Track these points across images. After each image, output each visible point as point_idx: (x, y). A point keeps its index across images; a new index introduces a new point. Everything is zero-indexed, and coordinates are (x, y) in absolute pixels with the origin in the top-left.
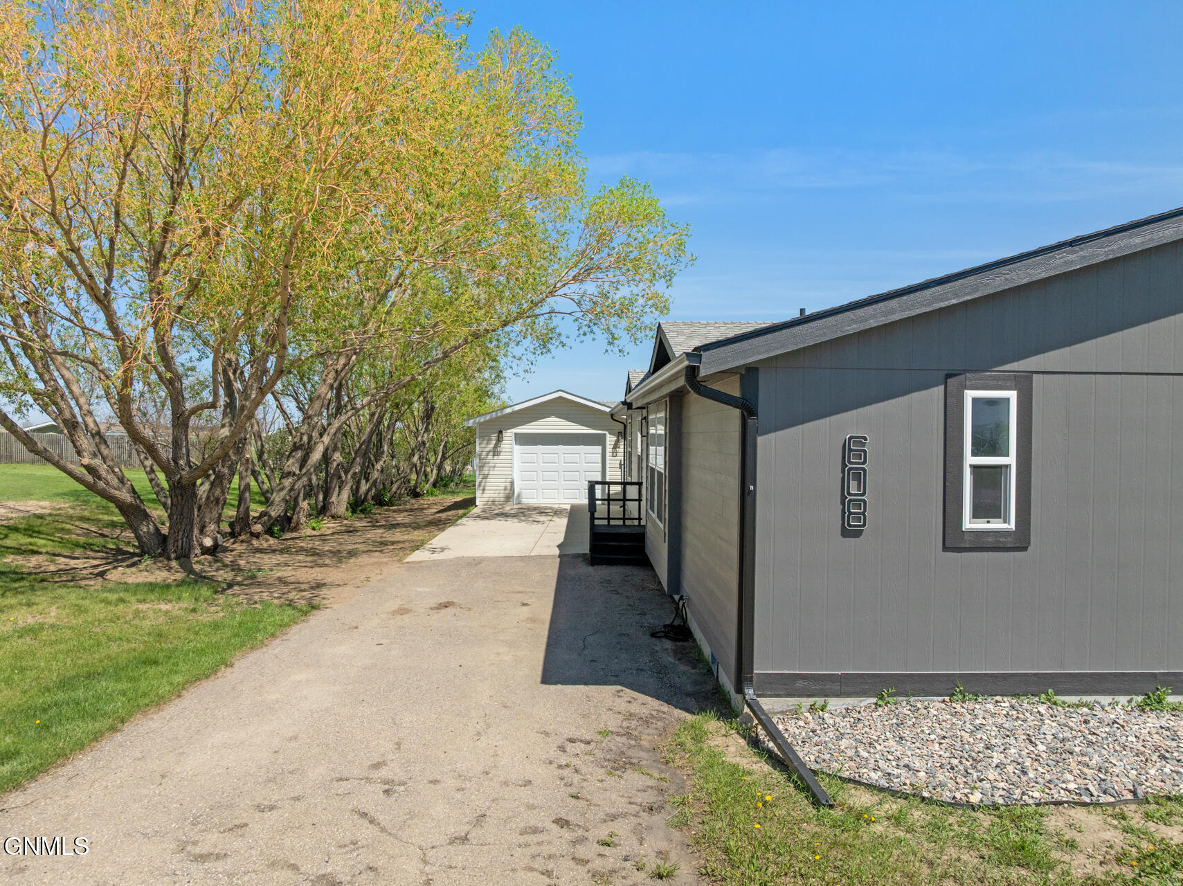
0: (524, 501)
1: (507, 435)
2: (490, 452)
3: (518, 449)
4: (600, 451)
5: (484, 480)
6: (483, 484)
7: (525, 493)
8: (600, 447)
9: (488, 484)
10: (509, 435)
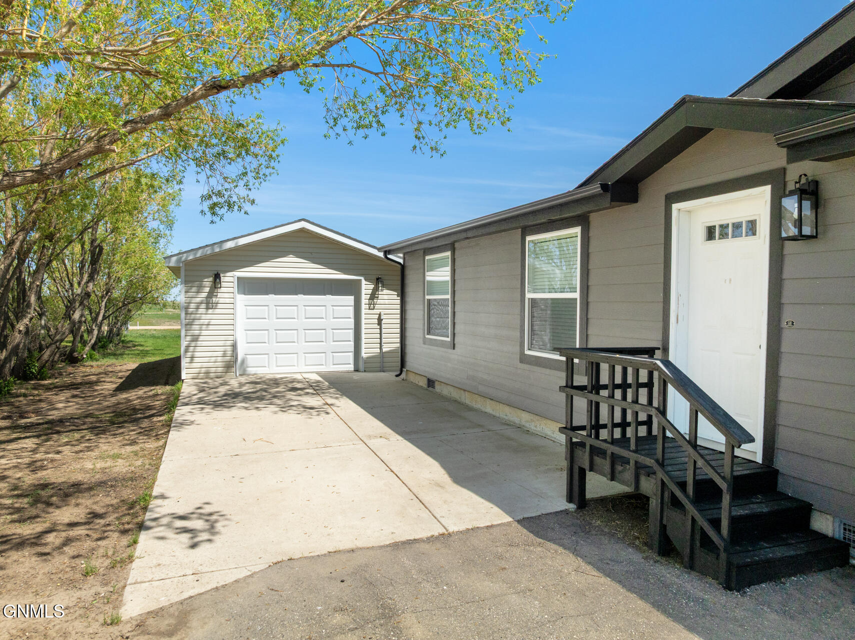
0: (251, 370)
1: (226, 279)
2: (201, 303)
3: (242, 299)
4: (352, 303)
5: (193, 344)
6: (191, 349)
7: (251, 361)
8: (352, 297)
9: (198, 349)
10: (229, 279)
